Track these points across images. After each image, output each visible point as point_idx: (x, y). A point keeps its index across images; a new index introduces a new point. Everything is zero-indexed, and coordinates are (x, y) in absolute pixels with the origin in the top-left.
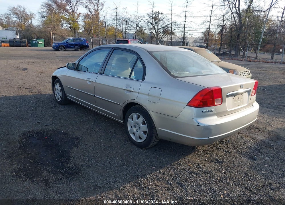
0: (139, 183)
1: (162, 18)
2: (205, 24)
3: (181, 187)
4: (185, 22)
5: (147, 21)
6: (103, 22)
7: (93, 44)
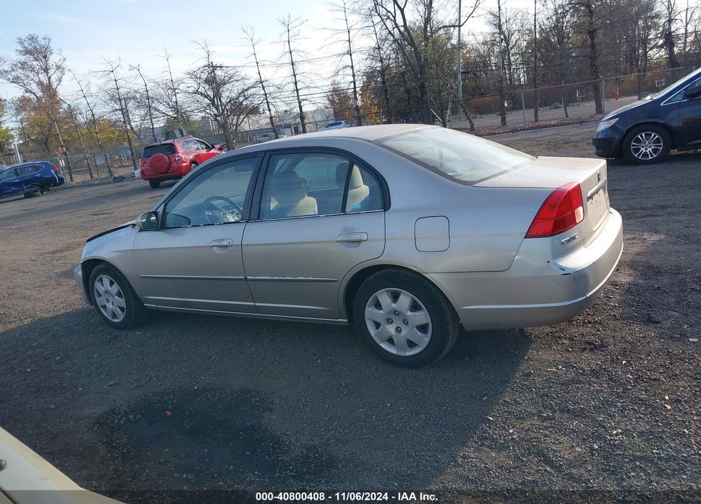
0: (486, 438)
1: (227, 78)
2: (341, 73)
3: (575, 416)
4: (295, 76)
5: (191, 90)
6: (71, 112)
7: (70, 171)
